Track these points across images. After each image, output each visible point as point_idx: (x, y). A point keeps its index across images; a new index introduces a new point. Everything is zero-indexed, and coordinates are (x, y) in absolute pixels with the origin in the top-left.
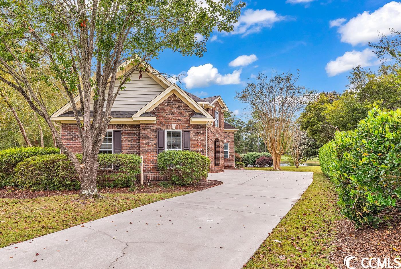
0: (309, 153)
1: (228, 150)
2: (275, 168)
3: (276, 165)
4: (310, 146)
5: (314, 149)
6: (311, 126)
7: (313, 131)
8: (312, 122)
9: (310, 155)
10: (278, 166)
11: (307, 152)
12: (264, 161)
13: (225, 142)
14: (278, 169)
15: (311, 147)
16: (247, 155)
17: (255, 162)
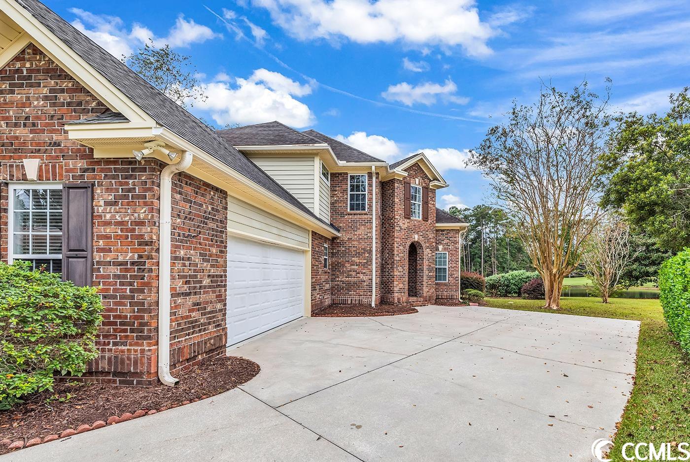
0: (634, 273)
1: (447, 267)
2: (549, 305)
3: (550, 299)
4: (637, 260)
5: (646, 265)
6: (636, 191)
7: (641, 207)
8: (639, 178)
9: (637, 278)
10: (554, 301)
11: (631, 272)
12: (538, 287)
13: (440, 249)
14: (555, 308)
15: (640, 262)
16: (507, 275)
17: (520, 289)
